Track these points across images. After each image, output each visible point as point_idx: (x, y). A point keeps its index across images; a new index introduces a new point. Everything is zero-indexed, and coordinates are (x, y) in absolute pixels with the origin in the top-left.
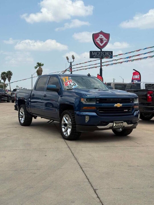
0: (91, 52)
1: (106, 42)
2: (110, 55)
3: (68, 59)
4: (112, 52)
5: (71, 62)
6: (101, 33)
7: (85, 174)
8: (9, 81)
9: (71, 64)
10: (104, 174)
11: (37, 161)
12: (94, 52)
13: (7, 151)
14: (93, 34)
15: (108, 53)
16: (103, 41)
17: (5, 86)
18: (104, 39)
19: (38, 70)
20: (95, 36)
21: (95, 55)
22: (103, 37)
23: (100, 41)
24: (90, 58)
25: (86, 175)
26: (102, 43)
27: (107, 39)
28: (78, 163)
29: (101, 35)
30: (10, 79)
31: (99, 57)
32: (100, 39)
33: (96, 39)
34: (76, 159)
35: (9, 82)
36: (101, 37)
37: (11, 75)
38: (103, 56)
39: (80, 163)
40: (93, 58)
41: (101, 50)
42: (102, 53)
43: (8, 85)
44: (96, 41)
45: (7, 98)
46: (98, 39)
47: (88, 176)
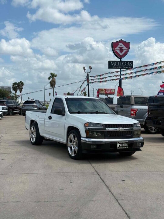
0: (110, 62)
1: (126, 51)
2: (131, 65)
3: (84, 69)
4: (132, 62)
5: (88, 73)
6: (121, 41)
7: (123, 209)
8: (21, 92)
9: (88, 75)
10: (147, 210)
11: (63, 190)
12: (113, 62)
13: (25, 175)
14: (112, 43)
15: (128, 63)
16: (123, 50)
17: (17, 97)
18: (124, 47)
19: (51, 81)
20: (114, 45)
21: (113, 65)
22: (123, 46)
23: (120, 50)
24: (109, 68)
25: (125, 212)
26: (121, 52)
27: (127, 48)
28: (112, 193)
29: (121, 44)
30: (22, 90)
31: (118, 67)
32: (119, 48)
33: (115, 48)
34: (108, 188)
35: (20, 94)
36: (121, 46)
37: (23, 86)
38: (122, 67)
39: (114, 194)
40: (112, 68)
41: (121, 59)
42: (122, 63)
43: (19, 96)
44: (115, 50)
45: (19, 110)
46: (117, 48)
47: (128, 213)
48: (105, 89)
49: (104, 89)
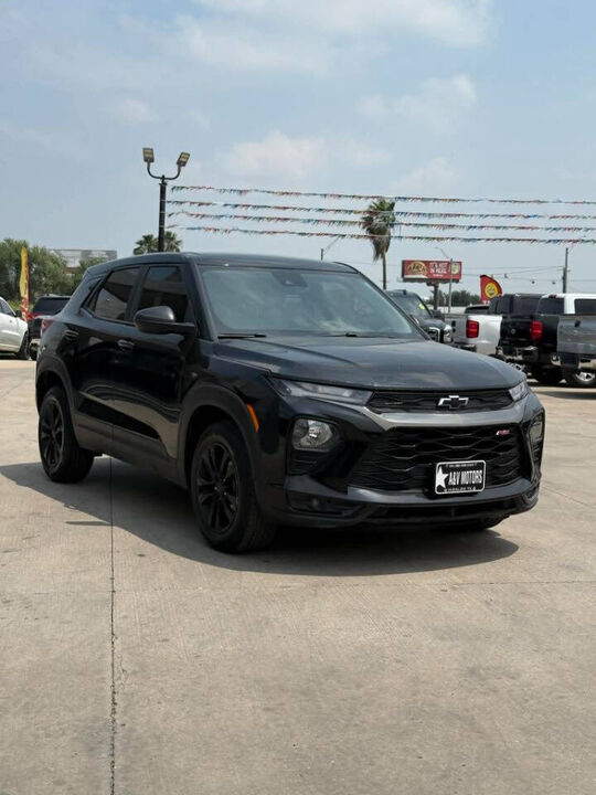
48: (427, 263)
49: (424, 262)
